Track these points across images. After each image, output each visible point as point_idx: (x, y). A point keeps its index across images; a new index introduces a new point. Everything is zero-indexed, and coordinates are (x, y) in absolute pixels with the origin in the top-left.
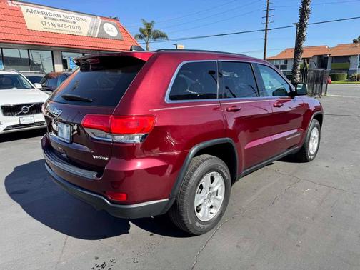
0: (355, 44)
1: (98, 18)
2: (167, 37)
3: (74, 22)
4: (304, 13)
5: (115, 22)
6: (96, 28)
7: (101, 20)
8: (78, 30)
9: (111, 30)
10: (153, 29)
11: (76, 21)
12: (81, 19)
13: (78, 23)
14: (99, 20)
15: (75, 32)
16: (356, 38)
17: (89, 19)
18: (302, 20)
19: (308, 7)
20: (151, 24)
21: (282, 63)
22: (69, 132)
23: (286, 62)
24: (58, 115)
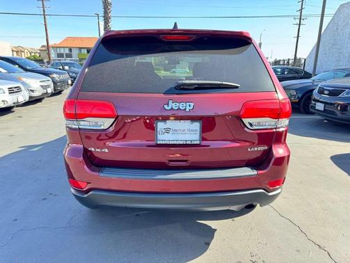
4: (106, 6)
18: (106, 12)
21: (67, 51)
22: (199, 130)
23: (70, 50)
24: (185, 109)
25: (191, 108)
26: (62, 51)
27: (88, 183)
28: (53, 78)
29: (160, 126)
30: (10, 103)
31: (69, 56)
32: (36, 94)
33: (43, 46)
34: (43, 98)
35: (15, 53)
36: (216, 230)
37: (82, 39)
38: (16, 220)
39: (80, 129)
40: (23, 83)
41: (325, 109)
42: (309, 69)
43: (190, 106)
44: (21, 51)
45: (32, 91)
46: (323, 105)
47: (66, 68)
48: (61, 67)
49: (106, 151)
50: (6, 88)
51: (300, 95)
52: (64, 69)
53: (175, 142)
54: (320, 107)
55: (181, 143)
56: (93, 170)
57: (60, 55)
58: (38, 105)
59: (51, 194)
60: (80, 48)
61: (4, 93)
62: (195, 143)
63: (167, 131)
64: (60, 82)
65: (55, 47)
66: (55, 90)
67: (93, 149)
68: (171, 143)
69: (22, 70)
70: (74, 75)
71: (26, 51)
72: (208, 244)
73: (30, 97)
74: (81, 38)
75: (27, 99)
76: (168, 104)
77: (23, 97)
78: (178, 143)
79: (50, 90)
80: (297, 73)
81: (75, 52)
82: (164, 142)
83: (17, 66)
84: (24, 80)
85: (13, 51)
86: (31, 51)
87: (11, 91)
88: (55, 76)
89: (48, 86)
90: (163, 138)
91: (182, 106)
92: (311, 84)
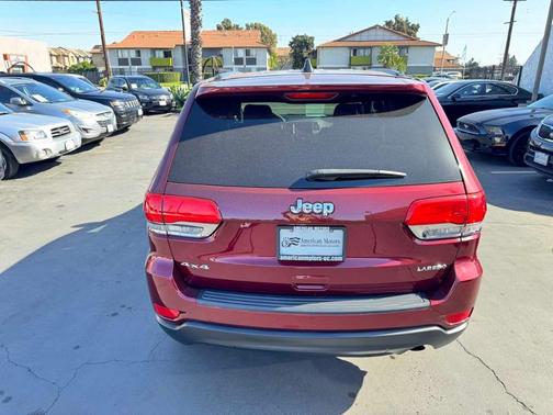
0: (222, 32)
16: (219, 23)
21: (133, 54)
22: (341, 242)
23: (138, 53)
24: (322, 213)
25: (331, 211)
26: (126, 54)
27: (181, 312)
28: (115, 108)
29: (285, 234)
30: (55, 153)
31: (137, 62)
32: (92, 135)
33: (96, 47)
34: (101, 140)
35: (54, 58)
36: (365, 373)
37: (156, 34)
38: (78, 347)
39: (168, 236)
40: (72, 119)
41: (549, 164)
42: (527, 84)
43: (328, 208)
44: (64, 56)
45: (85, 130)
46: (547, 157)
47: (134, 86)
48: (125, 85)
49: (206, 267)
50: (47, 129)
51: (510, 136)
52: (130, 90)
53: (307, 259)
54: (541, 158)
55: (315, 259)
56: (187, 295)
57: (123, 62)
58: (95, 150)
59: (123, 306)
60: (154, 50)
61: (46, 136)
62: (336, 259)
63: (294, 242)
64: (126, 113)
65: (115, 49)
66: (118, 126)
67: (187, 264)
68: (300, 259)
69: (70, 97)
70: (146, 98)
71: (71, 55)
72: (353, 396)
73: (83, 140)
74: (154, 33)
75: (79, 144)
76: (296, 206)
77: (73, 141)
78: (310, 259)
79: (111, 128)
80: (507, 91)
81: (145, 56)
82: (289, 258)
83: (61, 89)
84: (73, 113)
85: (51, 55)
86: (78, 54)
87: (56, 134)
88: (117, 103)
89: (109, 122)
90: (288, 252)
91: (316, 208)
92: (528, 117)
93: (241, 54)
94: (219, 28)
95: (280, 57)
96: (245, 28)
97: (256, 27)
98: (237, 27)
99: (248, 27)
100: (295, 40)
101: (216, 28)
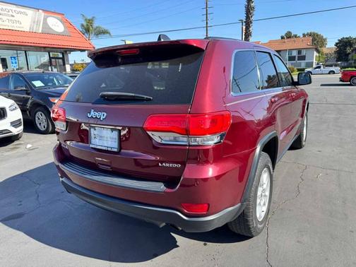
0: (283, 40)
1: (40, 11)
2: (109, 34)
3: (13, 16)
4: (249, 11)
5: (60, 17)
6: (38, 23)
7: (43, 14)
8: (18, 25)
9: (56, 25)
10: (95, 25)
11: (14, 14)
12: (21, 13)
13: (17, 17)
14: (41, 14)
15: (16, 27)
16: (283, 35)
17: (30, 12)
18: (248, 17)
19: (252, 5)
20: (92, 20)
22: (117, 139)
24: (100, 118)
25: (104, 117)
29: (92, 132)
49: (67, 147)
62: (114, 150)
63: (96, 137)
68: (98, 147)
76: (90, 113)
82: (94, 146)
91: (98, 115)
93: (295, 53)
94: (282, 38)
95: (327, 55)
96: (302, 36)
97: (310, 35)
98: (296, 36)
99: (304, 35)
100: (340, 41)
101: (280, 38)
